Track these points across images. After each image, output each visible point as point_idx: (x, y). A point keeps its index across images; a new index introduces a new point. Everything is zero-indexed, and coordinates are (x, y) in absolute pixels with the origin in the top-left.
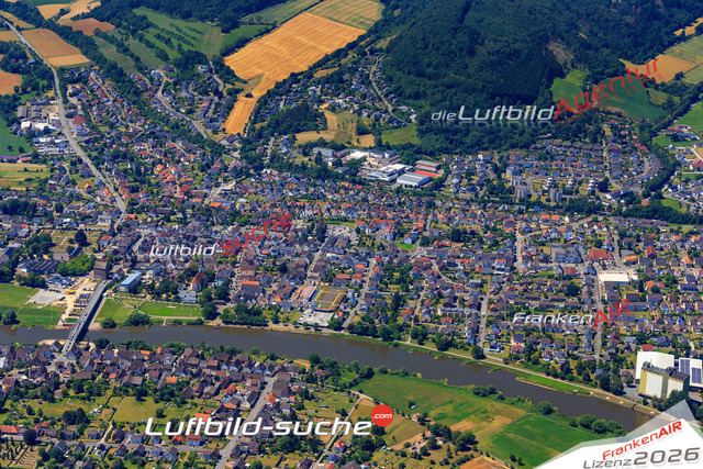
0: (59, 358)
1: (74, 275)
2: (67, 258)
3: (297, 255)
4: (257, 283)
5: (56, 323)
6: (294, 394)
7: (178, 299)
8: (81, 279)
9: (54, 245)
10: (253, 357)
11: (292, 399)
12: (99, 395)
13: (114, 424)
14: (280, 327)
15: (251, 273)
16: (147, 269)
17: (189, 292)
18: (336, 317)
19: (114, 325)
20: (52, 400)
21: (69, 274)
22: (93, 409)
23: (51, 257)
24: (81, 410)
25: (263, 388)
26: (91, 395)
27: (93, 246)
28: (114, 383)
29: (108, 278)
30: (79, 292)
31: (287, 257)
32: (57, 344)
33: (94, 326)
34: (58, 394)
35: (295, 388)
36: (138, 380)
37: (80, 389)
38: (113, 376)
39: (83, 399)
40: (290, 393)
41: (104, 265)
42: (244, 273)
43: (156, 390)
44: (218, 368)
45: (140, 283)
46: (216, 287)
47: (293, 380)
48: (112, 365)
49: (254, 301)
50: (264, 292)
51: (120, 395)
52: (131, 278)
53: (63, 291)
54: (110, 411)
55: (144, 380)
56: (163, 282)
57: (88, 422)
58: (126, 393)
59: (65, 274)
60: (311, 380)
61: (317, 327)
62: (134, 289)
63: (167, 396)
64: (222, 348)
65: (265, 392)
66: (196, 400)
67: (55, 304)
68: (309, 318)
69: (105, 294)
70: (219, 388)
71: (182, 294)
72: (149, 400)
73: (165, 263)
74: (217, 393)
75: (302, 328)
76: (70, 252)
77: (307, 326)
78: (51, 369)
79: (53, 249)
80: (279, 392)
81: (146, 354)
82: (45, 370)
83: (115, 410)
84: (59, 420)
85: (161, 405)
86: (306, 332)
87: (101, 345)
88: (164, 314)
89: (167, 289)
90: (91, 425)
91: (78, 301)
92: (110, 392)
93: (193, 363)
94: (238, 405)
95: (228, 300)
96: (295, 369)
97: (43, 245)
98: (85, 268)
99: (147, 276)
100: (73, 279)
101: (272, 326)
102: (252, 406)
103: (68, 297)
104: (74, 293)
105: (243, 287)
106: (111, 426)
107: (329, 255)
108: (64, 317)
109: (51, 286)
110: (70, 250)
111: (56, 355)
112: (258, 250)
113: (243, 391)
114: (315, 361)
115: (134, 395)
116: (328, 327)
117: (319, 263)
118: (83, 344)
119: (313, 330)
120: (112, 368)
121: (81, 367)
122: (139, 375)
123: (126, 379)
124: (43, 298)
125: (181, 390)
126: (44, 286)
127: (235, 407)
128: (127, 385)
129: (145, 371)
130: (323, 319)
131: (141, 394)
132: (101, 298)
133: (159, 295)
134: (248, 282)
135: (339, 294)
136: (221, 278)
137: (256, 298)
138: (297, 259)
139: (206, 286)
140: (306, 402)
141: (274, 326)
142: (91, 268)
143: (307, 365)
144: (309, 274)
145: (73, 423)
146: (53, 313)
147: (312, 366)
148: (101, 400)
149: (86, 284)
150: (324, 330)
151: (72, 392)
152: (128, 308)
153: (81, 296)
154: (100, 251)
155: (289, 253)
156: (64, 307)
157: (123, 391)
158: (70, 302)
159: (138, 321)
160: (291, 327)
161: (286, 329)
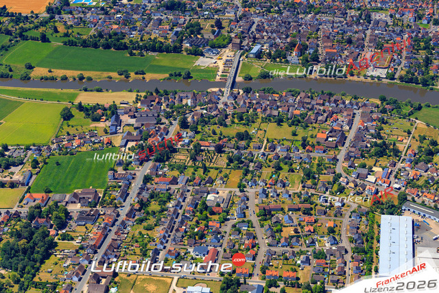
0: (223, 99)
1: (219, 47)
2: (212, 37)
3: (356, 32)
4: (335, 51)
5: (215, 78)
6: (375, 120)
7: (287, 62)
8: (224, 50)
9: (202, 29)
10: (343, 97)
11: (374, 123)
12: (253, 122)
13: (268, 140)
14: (355, 78)
15: (329, 44)
16: (265, 43)
17: (293, 56)
18: (390, 71)
19: (251, 79)
20: (226, 126)
21: (216, 47)
22: (252, 131)
23: (202, 36)
24: (246, 131)
25: (353, 117)
26: (250, 121)
27: (226, 29)
28: (261, 115)
29: (241, 49)
30: (225, 58)
31: (349, 34)
32: (220, 91)
33: (239, 79)
34: (228, 121)
35: (374, 116)
36: (275, 113)
37: (241, 119)
38: (259, 110)
39: (244, 124)
40: (373, 120)
41: (238, 41)
42: (325, 44)
43: (288, 119)
44: (323, 105)
45: (261, 52)
46: (310, 54)
47: (372, 112)
48: (257, 103)
49: (335, 62)
50: (341, 56)
51: (266, 122)
52: (256, 49)
53: (215, 58)
54: (262, 132)
55: (279, 113)
56: (276, 51)
57: (251, 139)
58: (270, 120)
59: (213, 47)
60: (384, 111)
61: (379, 78)
62: (259, 55)
63: (296, 123)
64: (323, 92)
65: (355, 119)
66: (314, 125)
67: (211, 65)
68: (371, 72)
69: (241, 59)
70: (327, 117)
71: (289, 58)
72: (285, 125)
73: (274, 39)
74: (326, 121)
75: (369, 79)
76: (214, 34)
77: (373, 78)
78: (221, 106)
79: (202, 31)
80: (366, 119)
81: (276, 96)
82: (217, 108)
83: (265, 131)
84: (233, 138)
85: (293, 128)
86: (372, 81)
87: (247, 91)
89: (279, 56)
90: (253, 140)
91: (225, 64)
92: (259, 120)
93: (307, 101)
94: (342, 127)
95: (319, 62)
96: (372, 105)
97: (195, 29)
98: (225, 43)
99: (265, 48)
100: (219, 50)
101: (350, 78)
102: (350, 128)
103: (218, 61)
104: (221, 59)
105: (327, 53)
106: (265, 142)
107: (376, 32)
108: (220, 73)
109: (206, 55)
110: (213, 32)
111: (221, 97)
112: (331, 30)
113: (342, 119)
114: (383, 99)
115: (276, 122)
116: (386, 78)
117: (372, 37)
118: (235, 91)
119: (376, 80)
120: (258, 105)
121: (238, 105)
122: (275, 109)
123: (268, 112)
124: (204, 62)
125: (304, 119)
126: (202, 55)
127: (340, 129)
128: (270, 116)
129: (278, 107)
130: (382, 73)
131: (280, 122)
132: (239, 61)
133: (274, 59)
134: (329, 50)
135: (388, 57)
136: (311, 48)
137: (336, 60)
138: (357, 35)
139: (304, 54)
140: (383, 125)
141: (351, 78)
142: (229, 43)
143: (379, 102)
144: (366, 44)
145: (242, 140)
146: (212, 71)
147: (382, 103)
148: (256, 125)
149: (228, 53)
150: (384, 80)
151: (236, 121)
152: (257, 69)
153: (227, 61)
154: (231, 32)
155: (351, 31)
156: (217, 68)
157: (268, 119)
158: (221, 64)
159: (265, 76)
160: (362, 78)
161: (359, 79)
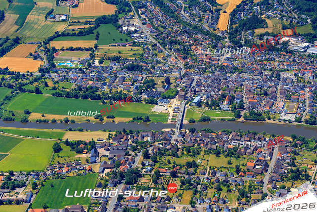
0: (175, 137)
1: (169, 98)
2: (163, 90)
3: (270, 87)
4: (256, 101)
5: (167, 121)
6: (289, 153)
7: (220, 109)
8: (172, 100)
9: (155, 84)
10: (264, 135)
11: (289, 155)
12: (198, 154)
13: (210, 168)
14: (272, 121)
15: (251, 96)
16: (203, 95)
17: (225, 105)
18: (298, 116)
19: (194, 122)
20: (178, 157)
21: (167, 98)
22: (198, 161)
23: (156, 90)
24: (194, 161)
25: (273, 150)
26: (196, 154)
27: (174, 84)
28: (203, 149)
29: (185, 99)
30: (173, 106)
31: (265, 88)
32: (172, 130)
33: (185, 122)
34: (179, 153)
35: (289, 149)
36: (214, 147)
37: (189, 152)
38: (202, 145)
39: (191, 156)
40: (288, 153)
41: (183, 93)
42: (248, 96)
43: (224, 152)
44: (250, 141)
45: (201, 101)
46: (237, 103)
47: (286, 146)
48: (200, 140)
49: (256, 109)
50: (260, 105)
51: (208, 154)
52: (196, 99)
53: (166, 106)
54: (205, 161)
55: (217, 147)
56: (212, 101)
57: (197, 167)
58: (210, 153)
59: (164, 97)
60: (295, 146)
61: (290, 121)
62: (199, 104)
63: (230, 154)
64: (249, 131)
65: (274, 152)
66: (244, 156)
67: (164, 112)
68: (284, 116)
69: (186, 107)
70: (253, 150)
71: (222, 106)
72: (222, 156)
73: (210, 92)
74: (253, 153)
75: (282, 122)
76: (164, 88)
77: (285, 121)
78: (173, 142)
79: (156, 86)
80: (282, 152)
81: (214, 135)
82: (170, 143)
83: (207, 161)
84: (184, 166)
85: (228, 158)
86: (285, 123)
87: (192, 131)
88: (216, 116)
89: (215, 104)
90: (199, 168)
91: (174, 110)
92: (203, 153)
93: (238, 138)
94: (265, 158)
95: (244, 109)
96: (287, 141)
97: (150, 85)
98: (173, 94)
99: (203, 98)
100: (169, 100)
101: (267, 121)
102: (271, 159)
103: (169, 108)
104: (171, 107)
105: (250, 103)
106: (208, 169)
107: (285, 87)
108: (171, 117)
109: (160, 104)
110: (164, 87)
111: (172, 135)
112: (251, 85)
113: (265, 152)
114: (294, 137)
115: (215, 154)
116: (295, 121)
117: (282, 91)
118: (183, 130)
119: (288, 122)
120: (201, 141)
121: (186, 141)
122: (214, 145)
123: (209, 146)
124: (158, 109)
125: (236, 151)
126: (157, 104)
127: (264, 159)
128: (210, 149)
129: (216, 143)
130: (292, 117)
131: (218, 154)
132: (185, 109)
133: (211, 107)
134: (251, 100)
135: (296, 105)
136: (238, 99)
137: (257, 108)
138: (271, 89)
139: (233, 103)
140: (295, 156)
141: (269, 121)
142: (176, 95)
143: (291, 139)
144: (278, 96)
145: (191, 167)
146: (165, 116)
147: (293, 140)
148: (200, 156)
149: (175, 102)
150: (293, 123)
151: (185, 153)
152: (198, 114)
153: (175, 108)
154: (177, 87)
155: (266, 86)
156: (168, 114)
157: (209, 152)
158: (171, 110)
159: (205, 119)
160: (277, 121)
161: (275, 122)
